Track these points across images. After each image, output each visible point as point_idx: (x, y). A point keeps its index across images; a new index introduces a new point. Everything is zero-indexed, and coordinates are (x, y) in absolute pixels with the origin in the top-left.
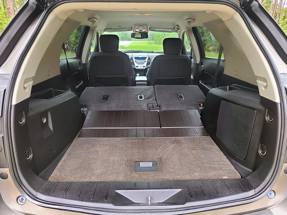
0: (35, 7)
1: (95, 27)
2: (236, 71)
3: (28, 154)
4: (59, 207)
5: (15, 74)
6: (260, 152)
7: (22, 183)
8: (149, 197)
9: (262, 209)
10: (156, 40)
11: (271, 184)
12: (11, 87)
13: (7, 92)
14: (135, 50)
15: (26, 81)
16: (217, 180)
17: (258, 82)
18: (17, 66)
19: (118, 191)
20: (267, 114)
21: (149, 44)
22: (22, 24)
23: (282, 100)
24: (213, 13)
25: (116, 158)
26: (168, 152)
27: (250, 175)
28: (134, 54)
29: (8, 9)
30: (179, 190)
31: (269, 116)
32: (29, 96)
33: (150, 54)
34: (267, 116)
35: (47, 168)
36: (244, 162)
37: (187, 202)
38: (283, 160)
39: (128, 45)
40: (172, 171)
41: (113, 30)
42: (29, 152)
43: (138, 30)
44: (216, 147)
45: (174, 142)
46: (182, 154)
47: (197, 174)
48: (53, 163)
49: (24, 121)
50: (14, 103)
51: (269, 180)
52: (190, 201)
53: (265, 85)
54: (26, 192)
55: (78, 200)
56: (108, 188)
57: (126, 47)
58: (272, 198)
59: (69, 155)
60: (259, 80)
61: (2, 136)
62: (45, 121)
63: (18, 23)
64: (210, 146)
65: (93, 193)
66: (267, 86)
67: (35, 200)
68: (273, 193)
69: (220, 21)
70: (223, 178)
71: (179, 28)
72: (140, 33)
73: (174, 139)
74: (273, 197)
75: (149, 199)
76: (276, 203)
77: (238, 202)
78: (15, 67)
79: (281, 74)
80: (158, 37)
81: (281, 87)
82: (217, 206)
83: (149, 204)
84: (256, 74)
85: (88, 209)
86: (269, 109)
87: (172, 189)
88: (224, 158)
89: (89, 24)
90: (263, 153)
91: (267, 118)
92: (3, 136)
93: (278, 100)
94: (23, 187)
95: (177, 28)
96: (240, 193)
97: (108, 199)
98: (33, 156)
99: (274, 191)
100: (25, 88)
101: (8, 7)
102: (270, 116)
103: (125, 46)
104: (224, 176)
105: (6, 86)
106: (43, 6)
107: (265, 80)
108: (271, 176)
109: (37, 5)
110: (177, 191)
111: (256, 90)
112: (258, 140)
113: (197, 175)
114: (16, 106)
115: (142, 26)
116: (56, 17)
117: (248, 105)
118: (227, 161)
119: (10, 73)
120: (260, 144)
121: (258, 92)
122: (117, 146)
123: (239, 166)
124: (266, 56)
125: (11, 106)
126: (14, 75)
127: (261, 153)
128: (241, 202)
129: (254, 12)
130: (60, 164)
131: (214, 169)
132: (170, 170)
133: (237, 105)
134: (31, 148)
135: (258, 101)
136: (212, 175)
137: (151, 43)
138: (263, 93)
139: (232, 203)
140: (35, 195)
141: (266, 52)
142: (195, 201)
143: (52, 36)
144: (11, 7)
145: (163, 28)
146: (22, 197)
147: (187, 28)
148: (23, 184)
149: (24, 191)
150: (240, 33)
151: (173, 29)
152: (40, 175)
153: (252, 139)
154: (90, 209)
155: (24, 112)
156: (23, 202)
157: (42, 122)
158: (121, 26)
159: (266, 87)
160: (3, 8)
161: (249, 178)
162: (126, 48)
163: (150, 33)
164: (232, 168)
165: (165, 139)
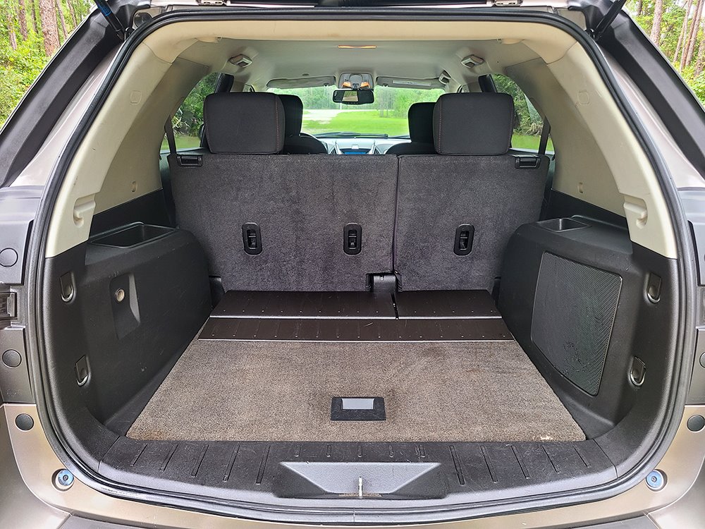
0: (103, 32)
1: (246, 78)
2: (581, 184)
3: (82, 373)
4: (149, 498)
5: (53, 186)
6: (632, 377)
7: (65, 439)
8: (360, 480)
9: (634, 516)
10: (397, 108)
11: (656, 455)
12: (44, 216)
13: (37, 228)
14: (342, 131)
15: (79, 203)
16: (526, 443)
17: (627, 207)
18: (61, 167)
19: (288, 465)
20: (648, 285)
21: (381, 117)
22: (73, 72)
23: (680, 253)
24: (521, 43)
25: (287, 388)
26: (411, 377)
27: (607, 434)
28: (340, 141)
29: (45, 34)
30: (434, 465)
31: (650, 289)
32: (85, 237)
33: (379, 142)
34: (648, 292)
35: (126, 408)
36: (594, 403)
37: (449, 492)
38: (684, 396)
39: (330, 119)
40: (419, 419)
41: (290, 83)
42: (83, 369)
43: (348, 84)
44: (529, 366)
45: (426, 353)
46: (444, 381)
47: (480, 428)
48: (138, 396)
49: (72, 295)
50: (51, 252)
51: (650, 445)
52: (458, 491)
53: (643, 215)
54: (74, 461)
55: (194, 483)
56: (265, 455)
57: (323, 123)
58: (659, 488)
59: (178, 378)
60: (629, 203)
61: (22, 329)
62: (121, 297)
63: (65, 69)
64: (513, 363)
65: (230, 468)
66: (646, 218)
67: (93, 479)
68: (660, 478)
69: (540, 63)
70: (542, 439)
71: (447, 79)
72: (354, 90)
73: (428, 346)
74: (661, 486)
75: (360, 485)
76: (668, 502)
77: (574, 497)
78: (55, 169)
79: (680, 189)
80: (404, 99)
81: (678, 219)
82: (522, 504)
83: (361, 495)
84: (623, 189)
85: (215, 504)
86: (651, 273)
87: (418, 462)
88: (548, 392)
89: (233, 69)
90: (638, 380)
91: (648, 296)
92: (24, 329)
93: (671, 253)
94: (68, 450)
95: (445, 80)
96: (578, 474)
97: (263, 483)
98: (92, 378)
99: (663, 473)
100: (76, 219)
101: (45, 30)
102: (655, 291)
103: (323, 121)
104: (544, 434)
105: (34, 214)
106: (122, 31)
107: (641, 204)
108: (655, 436)
109: (108, 29)
110: (428, 467)
111: (621, 227)
112: (625, 348)
113: (479, 432)
114: (57, 260)
115: (357, 74)
116: (152, 57)
117: (603, 263)
118: (555, 398)
119: (44, 184)
120: (632, 359)
121: (626, 233)
122: (290, 360)
123: (583, 413)
124: (645, 148)
125: (45, 259)
126: (52, 190)
127: (633, 380)
128: (582, 496)
129: (620, 41)
130: (154, 399)
131: (522, 417)
132: (414, 417)
133: (579, 263)
134: (87, 358)
135: (628, 253)
136: (514, 431)
137: (385, 114)
138: (638, 234)
139: (558, 499)
140: (94, 468)
141: (645, 137)
142: (469, 491)
143: (141, 99)
144: (52, 29)
145: (410, 79)
146: (64, 473)
147: (467, 78)
148: (67, 443)
149: (70, 458)
150: (586, 91)
151: (435, 82)
152: (109, 422)
153: (612, 346)
154: (220, 504)
155: (72, 275)
156: (67, 485)
157: (114, 299)
158: (307, 75)
159: (644, 220)
160: (34, 32)
161: (603, 439)
162: (325, 127)
163: (378, 90)
164: (566, 415)
165: (406, 346)
